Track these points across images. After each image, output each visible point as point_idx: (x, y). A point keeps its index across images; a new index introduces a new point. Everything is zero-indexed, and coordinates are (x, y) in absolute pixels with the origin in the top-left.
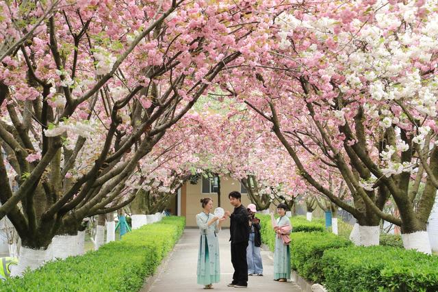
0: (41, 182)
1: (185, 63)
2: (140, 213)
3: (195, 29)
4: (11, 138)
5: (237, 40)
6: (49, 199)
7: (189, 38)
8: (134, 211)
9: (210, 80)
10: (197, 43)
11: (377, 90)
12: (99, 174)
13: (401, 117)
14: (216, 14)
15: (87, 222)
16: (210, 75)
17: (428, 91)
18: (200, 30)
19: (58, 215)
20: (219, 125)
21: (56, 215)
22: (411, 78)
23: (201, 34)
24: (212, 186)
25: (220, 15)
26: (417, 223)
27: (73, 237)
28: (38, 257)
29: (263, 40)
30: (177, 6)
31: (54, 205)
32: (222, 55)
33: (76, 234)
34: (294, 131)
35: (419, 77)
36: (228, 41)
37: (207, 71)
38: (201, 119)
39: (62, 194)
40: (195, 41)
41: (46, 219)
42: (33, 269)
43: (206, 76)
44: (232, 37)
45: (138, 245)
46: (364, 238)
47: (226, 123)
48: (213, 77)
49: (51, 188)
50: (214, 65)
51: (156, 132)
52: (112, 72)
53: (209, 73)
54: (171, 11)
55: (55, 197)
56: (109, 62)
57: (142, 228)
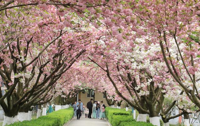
0: (13, 93)
1: (66, 53)
2: (58, 104)
3: (70, 41)
4: (4, 75)
5: (85, 45)
6: (16, 99)
7: (67, 44)
8: (56, 104)
9: (77, 58)
10: (70, 46)
11: (134, 65)
12: (34, 91)
13: (145, 75)
14: (76, 37)
15: (33, 108)
16: (77, 57)
17: (152, 66)
18: (71, 42)
19: (19, 105)
20: (86, 72)
21: (18, 105)
22: (146, 62)
23: (72, 44)
24: (92, 94)
25: (78, 37)
26: (155, 113)
27: (27, 113)
28: (11, 120)
29: (92, 47)
30: (62, 35)
31: (17, 101)
32: (81, 49)
33: (28, 112)
34: (117, 75)
35: (149, 61)
36: (82, 46)
37: (76, 55)
38: (80, 69)
39: (21, 97)
40: (70, 45)
41: (15, 106)
42: (9, 124)
43: (76, 56)
44: (83, 45)
45: (54, 117)
46: (141, 119)
47: (89, 71)
48: (78, 57)
49: (17, 95)
50: (78, 53)
51: (57, 76)
52: (38, 57)
53: (77, 56)
54: (59, 36)
55: (18, 98)
56: (37, 53)
57: (58, 111)
